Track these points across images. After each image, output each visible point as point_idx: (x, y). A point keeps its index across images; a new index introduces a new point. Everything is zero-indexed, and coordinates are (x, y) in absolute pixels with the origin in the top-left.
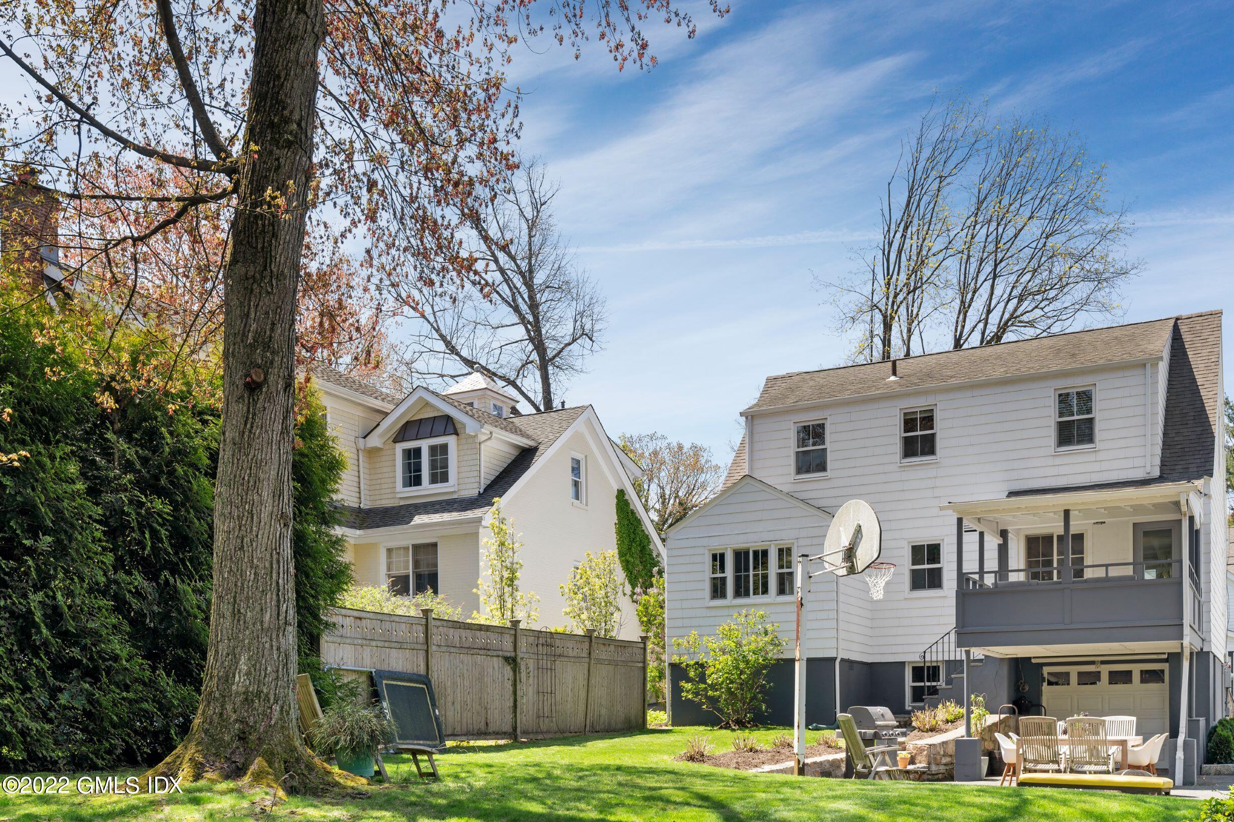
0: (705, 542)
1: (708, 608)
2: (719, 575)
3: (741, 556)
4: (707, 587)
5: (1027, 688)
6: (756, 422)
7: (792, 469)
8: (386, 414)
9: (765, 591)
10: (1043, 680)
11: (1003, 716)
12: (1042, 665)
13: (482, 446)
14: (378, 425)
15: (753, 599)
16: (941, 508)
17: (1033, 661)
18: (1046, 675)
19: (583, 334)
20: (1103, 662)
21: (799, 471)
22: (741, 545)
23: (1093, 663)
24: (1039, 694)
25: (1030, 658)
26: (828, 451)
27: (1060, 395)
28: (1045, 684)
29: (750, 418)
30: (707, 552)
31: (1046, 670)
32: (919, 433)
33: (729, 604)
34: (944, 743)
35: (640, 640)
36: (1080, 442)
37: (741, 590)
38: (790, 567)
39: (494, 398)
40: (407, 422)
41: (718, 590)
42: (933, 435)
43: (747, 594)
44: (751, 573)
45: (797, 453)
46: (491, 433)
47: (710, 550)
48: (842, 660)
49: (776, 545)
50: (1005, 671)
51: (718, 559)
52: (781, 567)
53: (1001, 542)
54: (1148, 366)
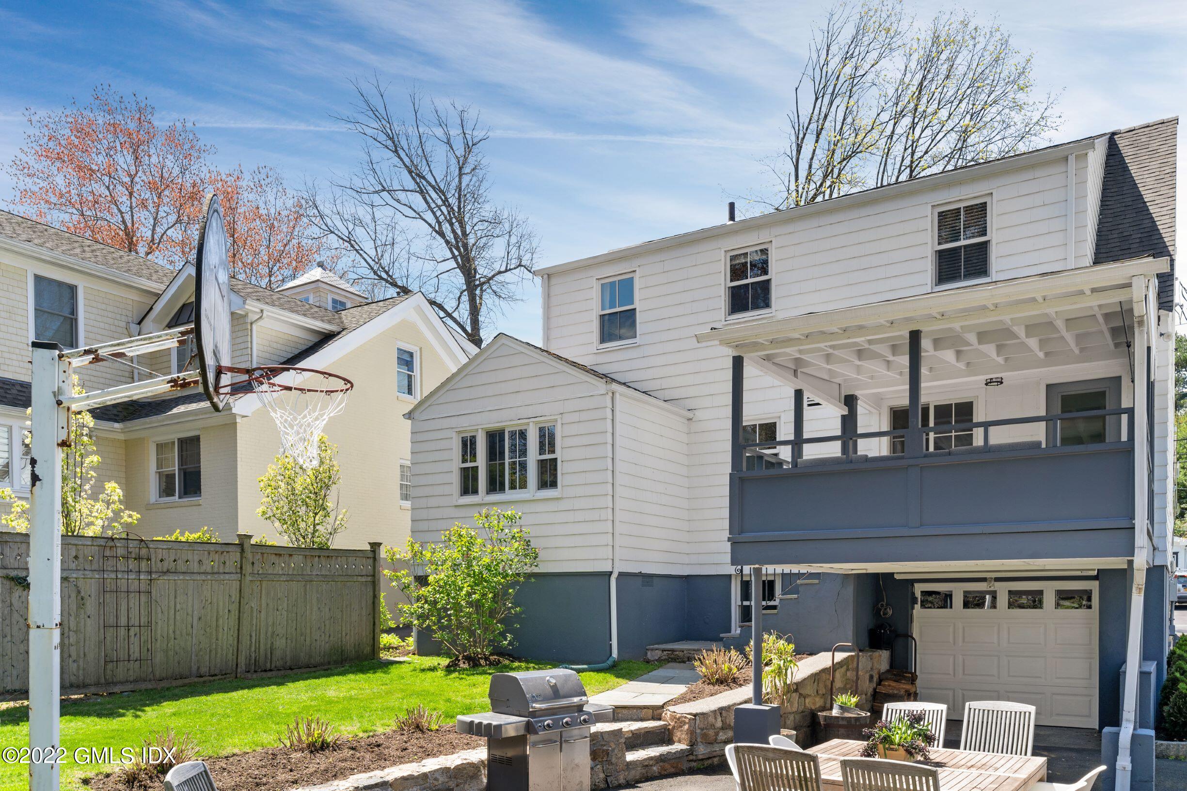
0: (453, 422)
1: (456, 506)
2: (469, 465)
3: (495, 438)
4: (455, 479)
5: (890, 612)
6: (554, 281)
7: (595, 335)
8: (158, 296)
9: (524, 485)
10: (914, 600)
11: (840, 656)
12: (912, 582)
13: (254, 326)
14: (151, 309)
15: (509, 495)
16: (699, 338)
17: (897, 577)
18: (918, 595)
19: (520, 265)
20: (997, 580)
21: (603, 340)
22: (494, 426)
23: (984, 580)
24: (909, 619)
25: (893, 574)
26: (637, 311)
27: (940, 214)
28: (917, 607)
29: (546, 276)
30: (454, 435)
31: (919, 588)
32: (749, 281)
33: (480, 502)
34: (721, 710)
35: (368, 548)
36: (969, 275)
37: (495, 485)
38: (553, 452)
39: (332, 292)
40: (184, 305)
41: (468, 484)
42: (768, 282)
43: (502, 489)
44: (507, 461)
45: (602, 316)
46: (262, 311)
47: (459, 432)
48: (621, 574)
49: (536, 423)
50: (849, 591)
51: (468, 446)
52: (542, 452)
53: (846, 413)
54: (1072, 159)
